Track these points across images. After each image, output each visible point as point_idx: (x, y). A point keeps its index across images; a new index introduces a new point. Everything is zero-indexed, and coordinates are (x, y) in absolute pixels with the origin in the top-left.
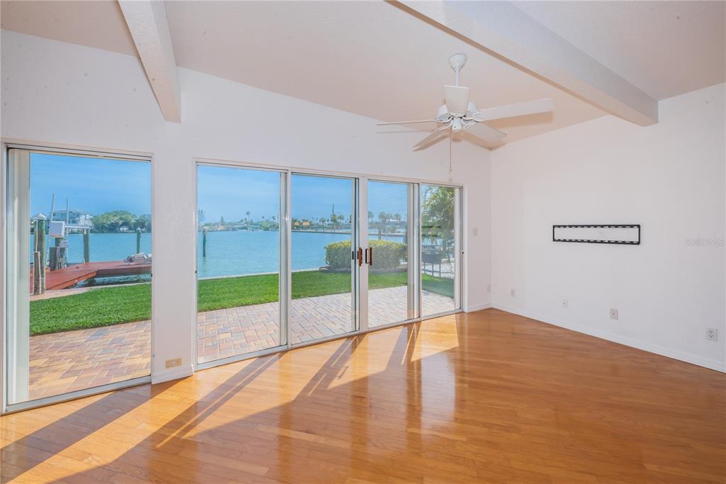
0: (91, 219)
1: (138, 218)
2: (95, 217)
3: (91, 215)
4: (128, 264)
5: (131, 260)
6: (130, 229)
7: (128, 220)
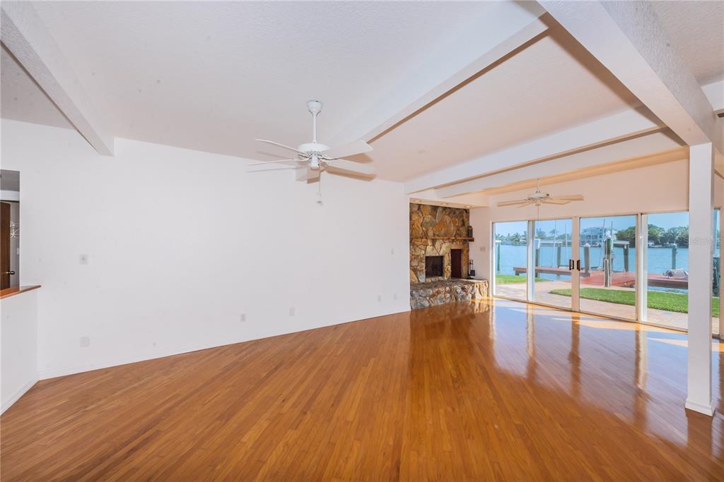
0: (616, 235)
1: (666, 231)
2: (619, 232)
3: (616, 230)
4: (667, 277)
5: (670, 274)
6: (657, 243)
7: (654, 234)
